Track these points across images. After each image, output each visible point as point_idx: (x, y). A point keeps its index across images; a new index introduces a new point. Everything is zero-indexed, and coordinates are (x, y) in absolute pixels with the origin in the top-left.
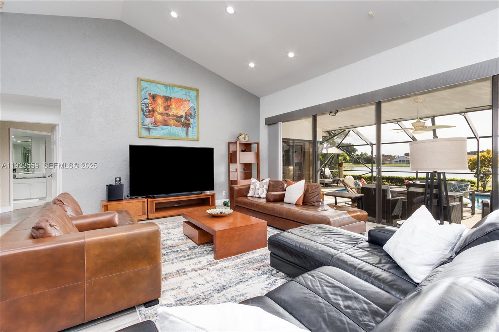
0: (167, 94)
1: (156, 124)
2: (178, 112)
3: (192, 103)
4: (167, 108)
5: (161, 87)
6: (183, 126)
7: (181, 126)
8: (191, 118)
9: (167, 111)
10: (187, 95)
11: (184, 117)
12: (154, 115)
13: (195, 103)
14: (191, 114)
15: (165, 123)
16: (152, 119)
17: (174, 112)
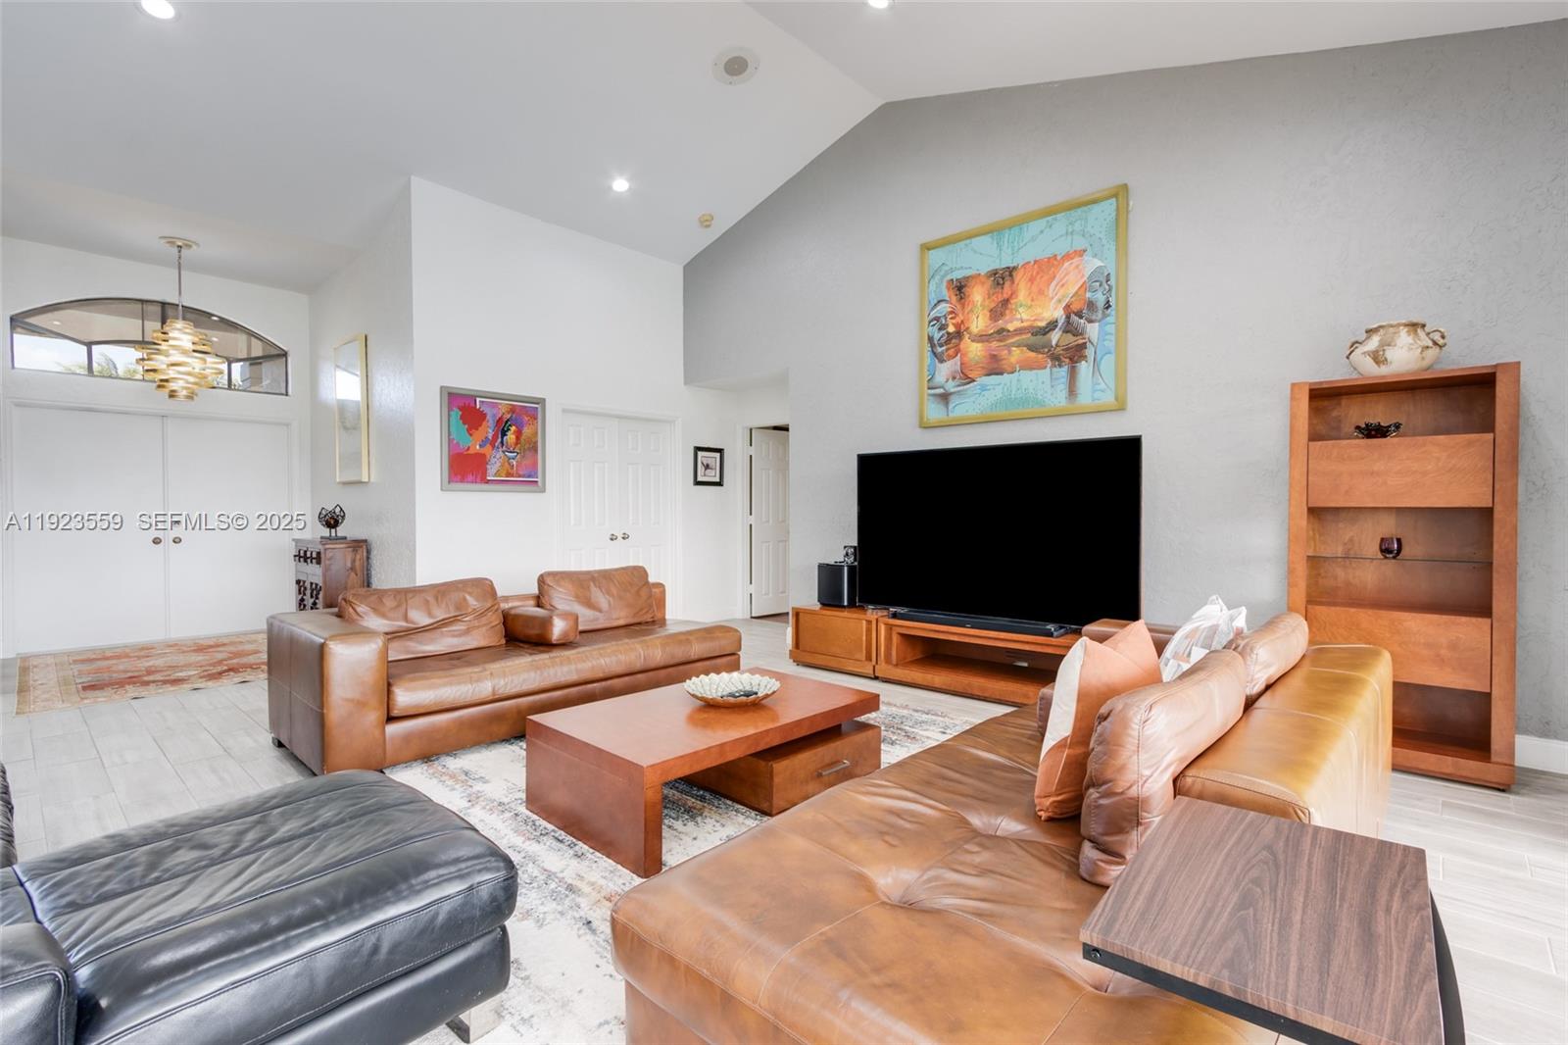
0: (1000, 260)
1: (966, 377)
2: (1039, 310)
5: (984, 243)
6: (1056, 359)
10: (1072, 233)
11: (1060, 325)
12: (962, 346)
14: (1091, 305)
16: (955, 364)
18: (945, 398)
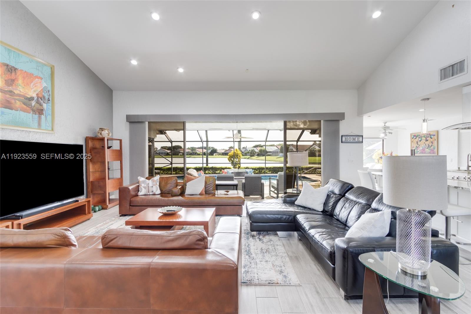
0: (10, 62)
2: (27, 91)
3: (45, 82)
4: (10, 82)
6: (34, 111)
7: (32, 113)
8: (44, 103)
9: (10, 87)
10: (38, 70)
11: (35, 100)
14: (44, 97)
15: (8, 106)
17: (21, 90)
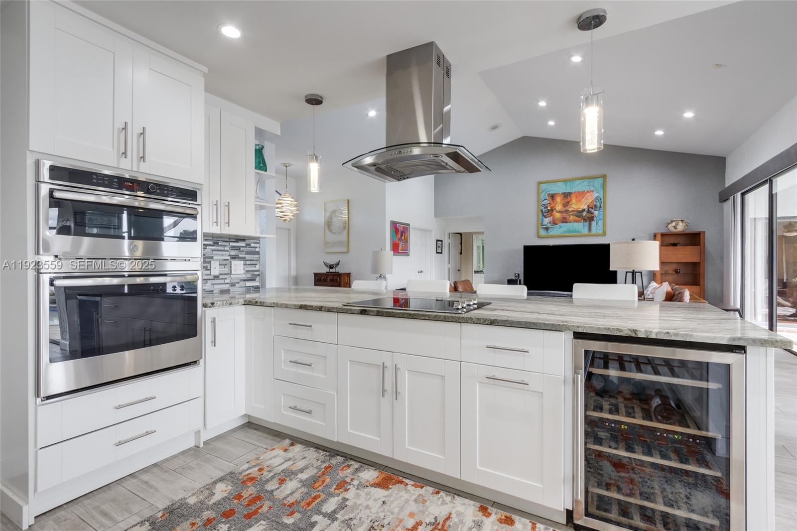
0: (567, 190)
1: (554, 223)
2: (579, 206)
3: (597, 192)
4: (566, 204)
5: (560, 184)
6: (585, 220)
7: (583, 221)
8: (595, 210)
9: (566, 208)
10: (590, 185)
11: (586, 210)
12: (553, 213)
13: (601, 192)
14: (596, 206)
15: (564, 221)
16: (550, 219)
17: (575, 207)
18: (547, 229)
